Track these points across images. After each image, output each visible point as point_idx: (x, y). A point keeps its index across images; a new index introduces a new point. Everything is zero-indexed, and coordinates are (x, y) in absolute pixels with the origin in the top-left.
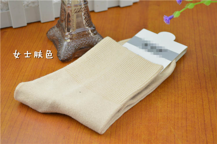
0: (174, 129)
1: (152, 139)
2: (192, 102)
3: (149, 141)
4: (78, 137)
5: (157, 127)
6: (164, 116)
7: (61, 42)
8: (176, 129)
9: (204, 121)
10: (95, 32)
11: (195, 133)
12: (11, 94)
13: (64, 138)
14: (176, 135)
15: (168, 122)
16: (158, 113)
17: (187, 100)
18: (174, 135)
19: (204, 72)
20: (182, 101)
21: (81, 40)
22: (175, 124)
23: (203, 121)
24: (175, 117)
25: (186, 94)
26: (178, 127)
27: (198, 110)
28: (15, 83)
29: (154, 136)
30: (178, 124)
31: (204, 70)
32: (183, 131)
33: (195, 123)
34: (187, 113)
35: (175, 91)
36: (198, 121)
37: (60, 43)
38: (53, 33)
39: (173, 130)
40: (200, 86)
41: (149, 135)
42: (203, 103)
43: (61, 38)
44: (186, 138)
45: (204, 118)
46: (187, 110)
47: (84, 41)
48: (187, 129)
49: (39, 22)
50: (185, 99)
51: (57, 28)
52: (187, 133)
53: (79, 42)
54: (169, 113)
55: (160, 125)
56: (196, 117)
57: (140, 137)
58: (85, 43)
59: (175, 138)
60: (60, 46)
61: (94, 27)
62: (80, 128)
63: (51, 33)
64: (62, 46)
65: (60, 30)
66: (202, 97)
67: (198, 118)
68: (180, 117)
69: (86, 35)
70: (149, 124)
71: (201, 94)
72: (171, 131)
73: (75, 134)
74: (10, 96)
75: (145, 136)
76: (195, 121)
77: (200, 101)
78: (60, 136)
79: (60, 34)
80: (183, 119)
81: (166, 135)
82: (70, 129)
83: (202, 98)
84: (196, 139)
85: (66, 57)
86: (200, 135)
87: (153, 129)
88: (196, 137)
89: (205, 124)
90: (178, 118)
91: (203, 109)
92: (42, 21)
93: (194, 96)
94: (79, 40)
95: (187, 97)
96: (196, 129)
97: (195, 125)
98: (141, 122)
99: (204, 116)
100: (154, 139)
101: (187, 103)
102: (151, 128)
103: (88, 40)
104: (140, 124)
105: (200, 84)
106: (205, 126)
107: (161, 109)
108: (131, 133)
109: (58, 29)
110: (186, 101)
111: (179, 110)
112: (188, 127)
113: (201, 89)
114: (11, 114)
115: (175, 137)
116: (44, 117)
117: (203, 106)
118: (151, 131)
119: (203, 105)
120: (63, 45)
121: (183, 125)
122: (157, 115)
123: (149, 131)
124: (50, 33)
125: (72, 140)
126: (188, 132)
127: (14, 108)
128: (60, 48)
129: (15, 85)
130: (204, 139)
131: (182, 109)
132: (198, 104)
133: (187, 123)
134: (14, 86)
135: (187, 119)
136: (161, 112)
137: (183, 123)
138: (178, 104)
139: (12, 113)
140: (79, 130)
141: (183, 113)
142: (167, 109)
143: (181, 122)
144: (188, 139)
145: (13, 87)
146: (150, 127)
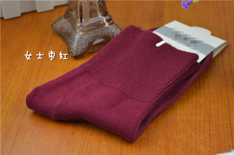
0: (196, 133)
1: (170, 145)
2: (216, 103)
3: (166, 147)
4: (84, 143)
5: (175, 131)
6: (184, 119)
7: (72, 36)
8: (198, 134)
9: (231, 124)
10: (111, 22)
11: (220, 137)
12: (4, 96)
13: (68, 145)
14: (198, 140)
15: (188, 126)
16: (176, 116)
17: (211, 100)
18: (196, 141)
19: (231, 67)
20: (204, 102)
21: (96, 32)
22: (197, 128)
23: (229, 124)
24: (196, 120)
25: (210, 93)
26: (200, 131)
27: (224, 112)
28: (9, 84)
29: (172, 142)
30: (200, 127)
31: (230, 65)
32: (205, 135)
33: (219, 126)
34: (210, 115)
35: (196, 90)
36: (223, 123)
37: (70, 36)
38: (60, 25)
39: (194, 135)
40: (226, 84)
41: (166, 141)
42: (229, 103)
43: (71, 30)
44: (210, 144)
45: (230, 121)
46: (210, 111)
47: (99, 32)
48: (210, 134)
49: (35, 12)
50: (208, 99)
51: (65, 19)
52: (210, 138)
53: (94, 34)
54: (190, 116)
55: (179, 129)
56: (221, 120)
57: (156, 142)
58: (100, 35)
59: (196, 144)
60: (71, 40)
61: (109, 16)
62: (86, 134)
63: (58, 25)
64: (73, 39)
65: (70, 21)
66: (228, 96)
67: (223, 120)
68: (202, 119)
69: (101, 25)
70: (166, 128)
71: (227, 93)
72: (192, 136)
73: (80, 141)
74: (4, 98)
75: (162, 141)
76: (219, 125)
77: (225, 101)
78: (63, 143)
79: (70, 26)
80: (206, 122)
81: (186, 140)
82: (75, 135)
83: (228, 98)
84: (221, 145)
85: (79, 53)
86: (226, 140)
87: (170, 134)
88: (221, 142)
89: (231, 127)
90: (200, 121)
91: (229, 110)
92: (39, 11)
93: (218, 95)
94: (93, 32)
95: (211, 97)
96: (221, 134)
97: (219, 129)
98: (157, 126)
99: (230, 118)
100: (173, 145)
101: (210, 104)
102: (169, 132)
103: (103, 31)
104: (156, 129)
105: (226, 81)
106: (231, 130)
107: (180, 111)
108: (146, 139)
109: (67, 20)
110: (209, 102)
111: (201, 112)
112: (211, 130)
113: (227, 87)
114: (5, 119)
115: (196, 142)
116: (44, 121)
117: (229, 107)
118: (169, 136)
119: (229, 105)
120: (75, 38)
121: (206, 130)
122: (175, 117)
123: (166, 136)
124: (56, 25)
125: (77, 147)
126: (211, 136)
127: (8, 112)
128: (71, 42)
129: (9, 85)
130: (230, 144)
131: (205, 111)
132: (223, 104)
133: (210, 127)
134: (8, 87)
135: (210, 122)
136: (180, 115)
137: (205, 126)
138: (200, 105)
139: (6, 117)
140: (85, 136)
141: (206, 116)
142: (188, 111)
143: (204, 125)
144: (211, 145)
145: (6, 88)
146: (167, 131)
